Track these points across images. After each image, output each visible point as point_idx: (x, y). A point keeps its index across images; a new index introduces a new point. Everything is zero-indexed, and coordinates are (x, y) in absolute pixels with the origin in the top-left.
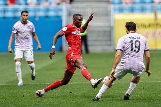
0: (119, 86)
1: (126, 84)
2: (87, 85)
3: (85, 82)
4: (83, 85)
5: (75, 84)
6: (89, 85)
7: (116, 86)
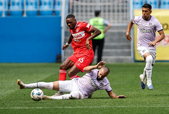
0: (140, 112)
1: (150, 109)
2: (96, 110)
3: (93, 106)
4: (90, 111)
5: (78, 109)
6: (98, 111)
7: (137, 111)
